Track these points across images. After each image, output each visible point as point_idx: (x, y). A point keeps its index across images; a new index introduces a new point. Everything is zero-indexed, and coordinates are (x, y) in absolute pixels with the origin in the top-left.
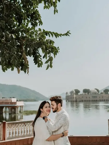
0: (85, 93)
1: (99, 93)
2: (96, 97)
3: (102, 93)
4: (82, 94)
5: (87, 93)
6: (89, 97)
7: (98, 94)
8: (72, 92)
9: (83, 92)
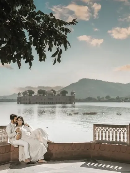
0: (40, 95)
1: (56, 95)
2: (52, 99)
3: (59, 95)
4: (36, 95)
5: (42, 95)
6: (45, 100)
7: (54, 95)
8: (24, 93)
9: (37, 93)
